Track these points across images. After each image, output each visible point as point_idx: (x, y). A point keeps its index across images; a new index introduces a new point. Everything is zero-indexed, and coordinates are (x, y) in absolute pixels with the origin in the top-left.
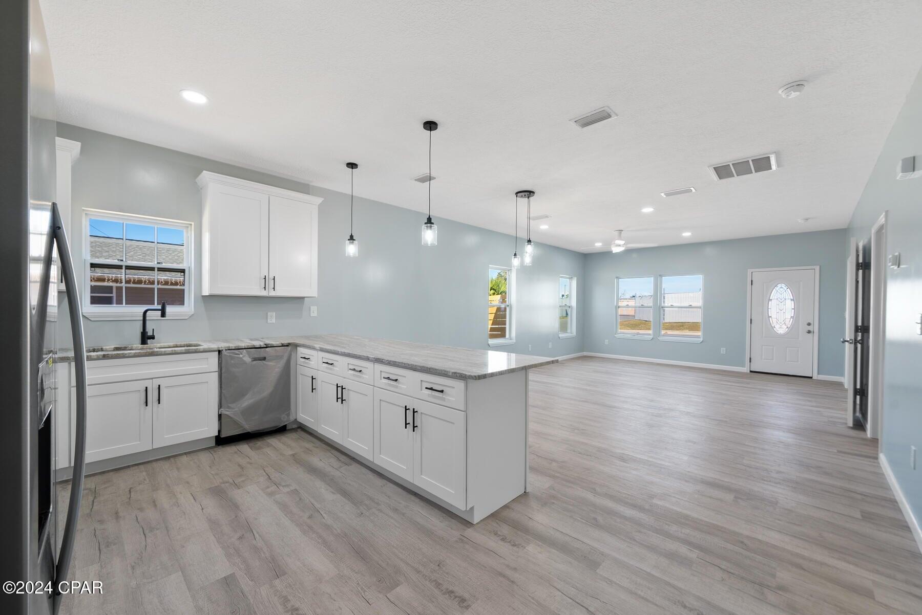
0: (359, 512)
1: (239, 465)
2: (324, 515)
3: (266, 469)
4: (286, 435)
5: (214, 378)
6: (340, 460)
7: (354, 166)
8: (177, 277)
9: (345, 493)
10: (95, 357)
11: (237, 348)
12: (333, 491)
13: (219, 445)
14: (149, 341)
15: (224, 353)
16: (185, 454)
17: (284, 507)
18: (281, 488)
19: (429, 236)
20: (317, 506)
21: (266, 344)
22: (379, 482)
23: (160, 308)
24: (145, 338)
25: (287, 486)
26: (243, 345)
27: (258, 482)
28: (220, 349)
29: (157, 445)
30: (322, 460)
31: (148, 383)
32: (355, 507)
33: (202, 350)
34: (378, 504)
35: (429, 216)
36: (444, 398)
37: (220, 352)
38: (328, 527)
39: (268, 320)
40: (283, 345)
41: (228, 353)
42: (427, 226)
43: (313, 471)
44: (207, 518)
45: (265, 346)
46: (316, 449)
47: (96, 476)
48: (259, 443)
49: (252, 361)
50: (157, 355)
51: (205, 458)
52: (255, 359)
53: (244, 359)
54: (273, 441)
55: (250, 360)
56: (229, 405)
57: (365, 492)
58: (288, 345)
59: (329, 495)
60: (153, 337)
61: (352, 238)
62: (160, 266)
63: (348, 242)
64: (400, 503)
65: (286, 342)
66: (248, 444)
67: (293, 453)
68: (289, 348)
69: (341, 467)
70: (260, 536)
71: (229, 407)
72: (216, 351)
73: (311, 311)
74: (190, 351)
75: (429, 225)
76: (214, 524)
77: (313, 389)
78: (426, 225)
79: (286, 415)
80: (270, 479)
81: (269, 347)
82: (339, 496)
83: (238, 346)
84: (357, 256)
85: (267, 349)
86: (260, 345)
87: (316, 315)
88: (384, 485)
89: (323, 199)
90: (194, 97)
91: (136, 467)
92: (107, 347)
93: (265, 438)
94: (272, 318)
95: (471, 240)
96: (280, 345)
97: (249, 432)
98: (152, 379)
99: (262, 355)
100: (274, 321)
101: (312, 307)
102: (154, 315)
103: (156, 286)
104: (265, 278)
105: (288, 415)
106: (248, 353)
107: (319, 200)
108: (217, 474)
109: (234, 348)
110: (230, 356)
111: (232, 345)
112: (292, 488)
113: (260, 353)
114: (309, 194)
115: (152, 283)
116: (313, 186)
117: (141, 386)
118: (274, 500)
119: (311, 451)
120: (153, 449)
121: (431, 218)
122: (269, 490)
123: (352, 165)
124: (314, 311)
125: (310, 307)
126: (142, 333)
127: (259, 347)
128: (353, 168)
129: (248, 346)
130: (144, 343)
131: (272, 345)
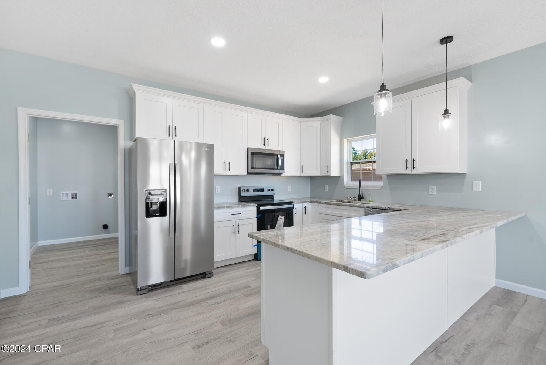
11: (372, 207)
24: (360, 198)
28: (364, 207)
33: (356, 206)
39: (430, 192)
41: (366, 210)
45: (389, 209)
50: (341, 205)
60: (362, 198)
62: (374, 160)
65: (404, 208)
73: (475, 186)
81: (391, 210)
83: (373, 207)
85: (389, 211)
87: (480, 189)
90: (323, 80)
94: (433, 190)
96: (399, 210)
100: (435, 193)
103: (372, 171)
104: (407, 161)
109: (370, 207)
123: (446, 40)
124: (478, 186)
125: (472, 182)
126: (359, 195)
127: (385, 209)
128: (446, 43)
129: (378, 207)
130: (359, 200)
131: (393, 209)
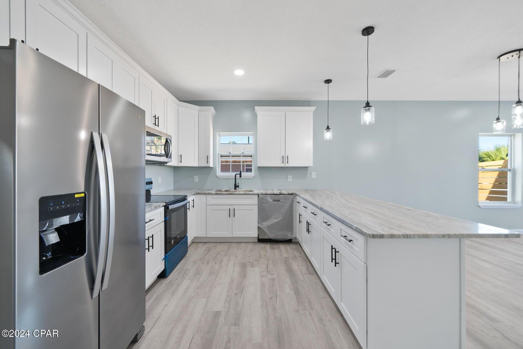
0: (297, 308)
1: (260, 255)
2: (278, 301)
3: (269, 261)
4: (290, 245)
5: (256, 208)
6: (308, 269)
7: (329, 81)
8: (249, 159)
9: (297, 292)
10: (213, 194)
12: (292, 287)
13: (259, 242)
14: (237, 188)
15: (260, 196)
16: (245, 242)
17: (263, 285)
18: (269, 274)
19: (368, 117)
20: (278, 293)
21: (280, 193)
22: (322, 293)
23: (239, 173)
24: (236, 187)
25: (272, 274)
26: (269, 192)
27: (261, 267)
28: (258, 194)
29: (234, 235)
30: (298, 266)
31: (230, 207)
32: (297, 304)
33: (250, 194)
34: (312, 309)
35: (368, 101)
36: (352, 247)
37: (258, 195)
38: (275, 309)
39: (288, 180)
40: (289, 194)
41: (261, 196)
42: (365, 110)
43: (290, 271)
44: (232, 277)
46: (299, 258)
47: (210, 243)
48: (275, 246)
49: (273, 201)
50: (234, 195)
51: (250, 246)
52: (274, 201)
53: (268, 199)
54: (282, 247)
55: (272, 201)
56: (262, 223)
57: (309, 297)
58: (292, 194)
59: (288, 289)
60: (238, 186)
61: (328, 128)
62: (243, 154)
63: (325, 131)
64: (327, 316)
65: (290, 192)
66: (270, 245)
67: (287, 256)
68: (292, 196)
69: (306, 274)
70: (243, 297)
71: (261, 224)
72: (256, 195)
73: (312, 175)
74: (246, 194)
75: (367, 108)
76: (232, 281)
77: (300, 222)
78: (365, 108)
79: (291, 233)
80: (267, 268)
81: (281, 194)
82: (293, 292)
83: (266, 193)
84: (332, 139)
85: (280, 196)
86: (277, 193)
87: (315, 177)
88: (324, 298)
89: (316, 107)
91: (226, 243)
92: (223, 190)
93: (279, 244)
94: (290, 179)
95: (461, 114)
96: (287, 194)
97: (271, 239)
98: (232, 205)
99: (278, 199)
100: (291, 180)
101: (313, 173)
102: (238, 176)
103: (241, 164)
104: (283, 157)
105: (292, 234)
106: (271, 197)
107: (313, 108)
108: (249, 257)
109: (264, 194)
110: (262, 197)
111: (264, 192)
112: (273, 277)
113: (277, 197)
114: (311, 106)
115: (240, 162)
116: (313, 101)
117: (228, 208)
118: (261, 280)
119: (296, 258)
120: (232, 237)
121: (369, 103)
122: (263, 273)
123: (328, 81)
124: (314, 175)
125: (311, 173)
126: (235, 184)
127: (276, 194)
128: (328, 83)
129: (271, 193)
130: (235, 189)
131: (283, 194)
